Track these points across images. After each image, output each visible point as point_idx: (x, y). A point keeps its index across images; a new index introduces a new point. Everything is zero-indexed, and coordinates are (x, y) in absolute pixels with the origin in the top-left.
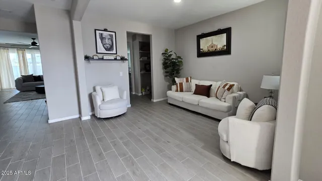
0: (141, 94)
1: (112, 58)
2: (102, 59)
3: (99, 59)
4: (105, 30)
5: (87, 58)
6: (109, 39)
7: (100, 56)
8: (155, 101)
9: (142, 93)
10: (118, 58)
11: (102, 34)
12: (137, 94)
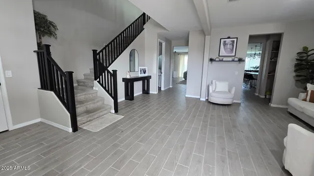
0: (264, 97)
1: (230, 59)
2: (222, 61)
3: (220, 61)
4: (229, 38)
5: (211, 60)
6: (230, 44)
7: (221, 58)
8: (272, 105)
9: (266, 96)
10: (236, 59)
11: (225, 41)
12: (259, 95)
